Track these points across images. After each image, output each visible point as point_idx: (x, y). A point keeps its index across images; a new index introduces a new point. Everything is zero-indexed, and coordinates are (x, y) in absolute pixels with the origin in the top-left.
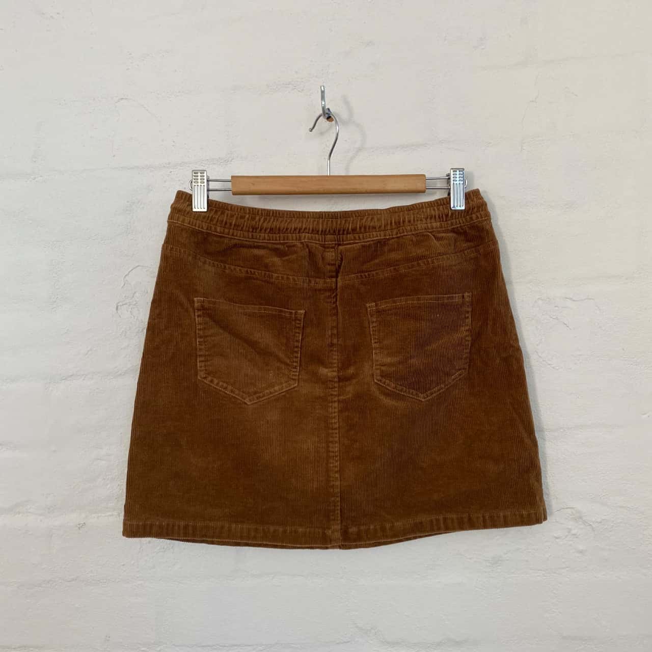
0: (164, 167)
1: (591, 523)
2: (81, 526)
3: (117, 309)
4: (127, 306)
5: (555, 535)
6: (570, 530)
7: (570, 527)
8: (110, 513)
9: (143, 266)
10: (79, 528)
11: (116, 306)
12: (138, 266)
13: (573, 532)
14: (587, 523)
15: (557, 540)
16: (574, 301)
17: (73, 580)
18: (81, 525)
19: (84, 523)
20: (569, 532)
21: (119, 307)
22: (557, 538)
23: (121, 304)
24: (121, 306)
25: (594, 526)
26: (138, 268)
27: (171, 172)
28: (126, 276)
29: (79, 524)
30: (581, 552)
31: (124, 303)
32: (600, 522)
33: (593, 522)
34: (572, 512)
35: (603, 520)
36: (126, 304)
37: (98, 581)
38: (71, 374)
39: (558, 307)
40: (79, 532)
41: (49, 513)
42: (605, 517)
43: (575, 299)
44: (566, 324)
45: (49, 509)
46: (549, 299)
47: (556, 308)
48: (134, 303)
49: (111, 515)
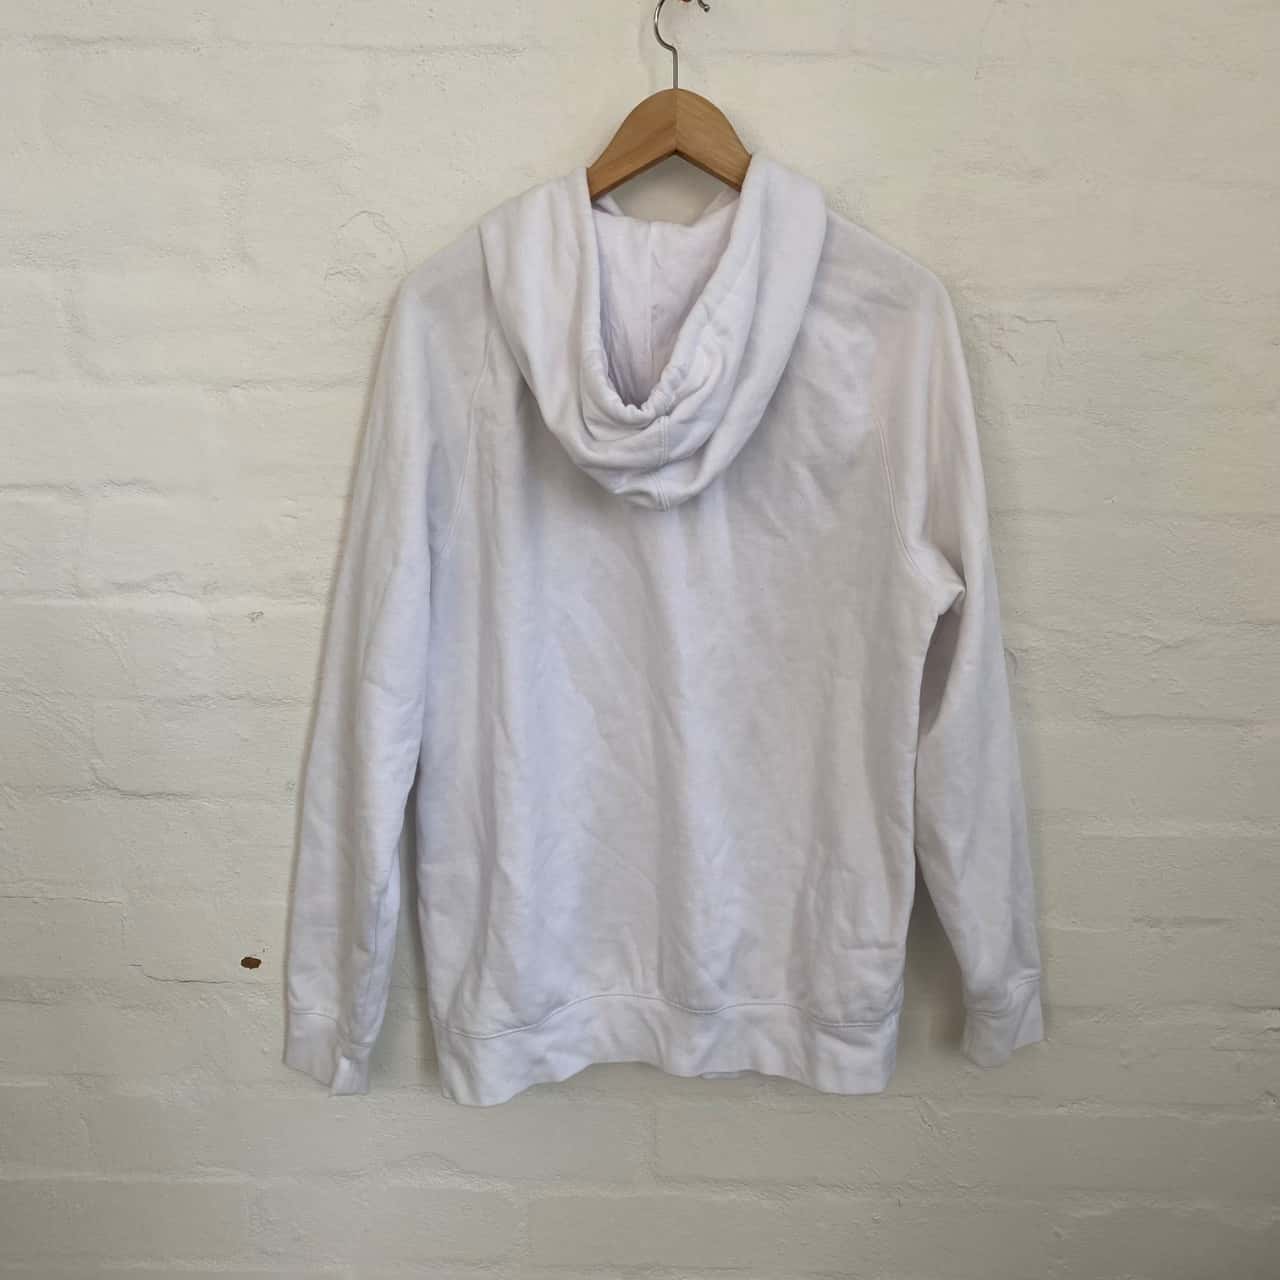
0: (413, 51)
1: (1013, 651)
2: (255, 616)
3: (326, 277)
4: (339, 275)
8: (303, 600)
9: (370, 213)
10: (253, 620)
11: (324, 275)
12: (364, 212)
16: (1027, 322)
17: (240, 697)
19: (262, 613)
21: (329, 277)
23: (332, 272)
24: (332, 275)
25: (1016, 655)
26: (364, 215)
29: (254, 613)
31: (336, 271)
32: (1026, 651)
35: (1031, 648)
36: (340, 273)
37: (280, 700)
38: (247, 378)
39: (1002, 329)
40: (253, 624)
41: (204, 594)
42: (1033, 645)
43: (1029, 319)
44: (1012, 358)
45: (205, 588)
46: (992, 316)
47: (1001, 332)
48: (354, 272)
49: (305, 603)
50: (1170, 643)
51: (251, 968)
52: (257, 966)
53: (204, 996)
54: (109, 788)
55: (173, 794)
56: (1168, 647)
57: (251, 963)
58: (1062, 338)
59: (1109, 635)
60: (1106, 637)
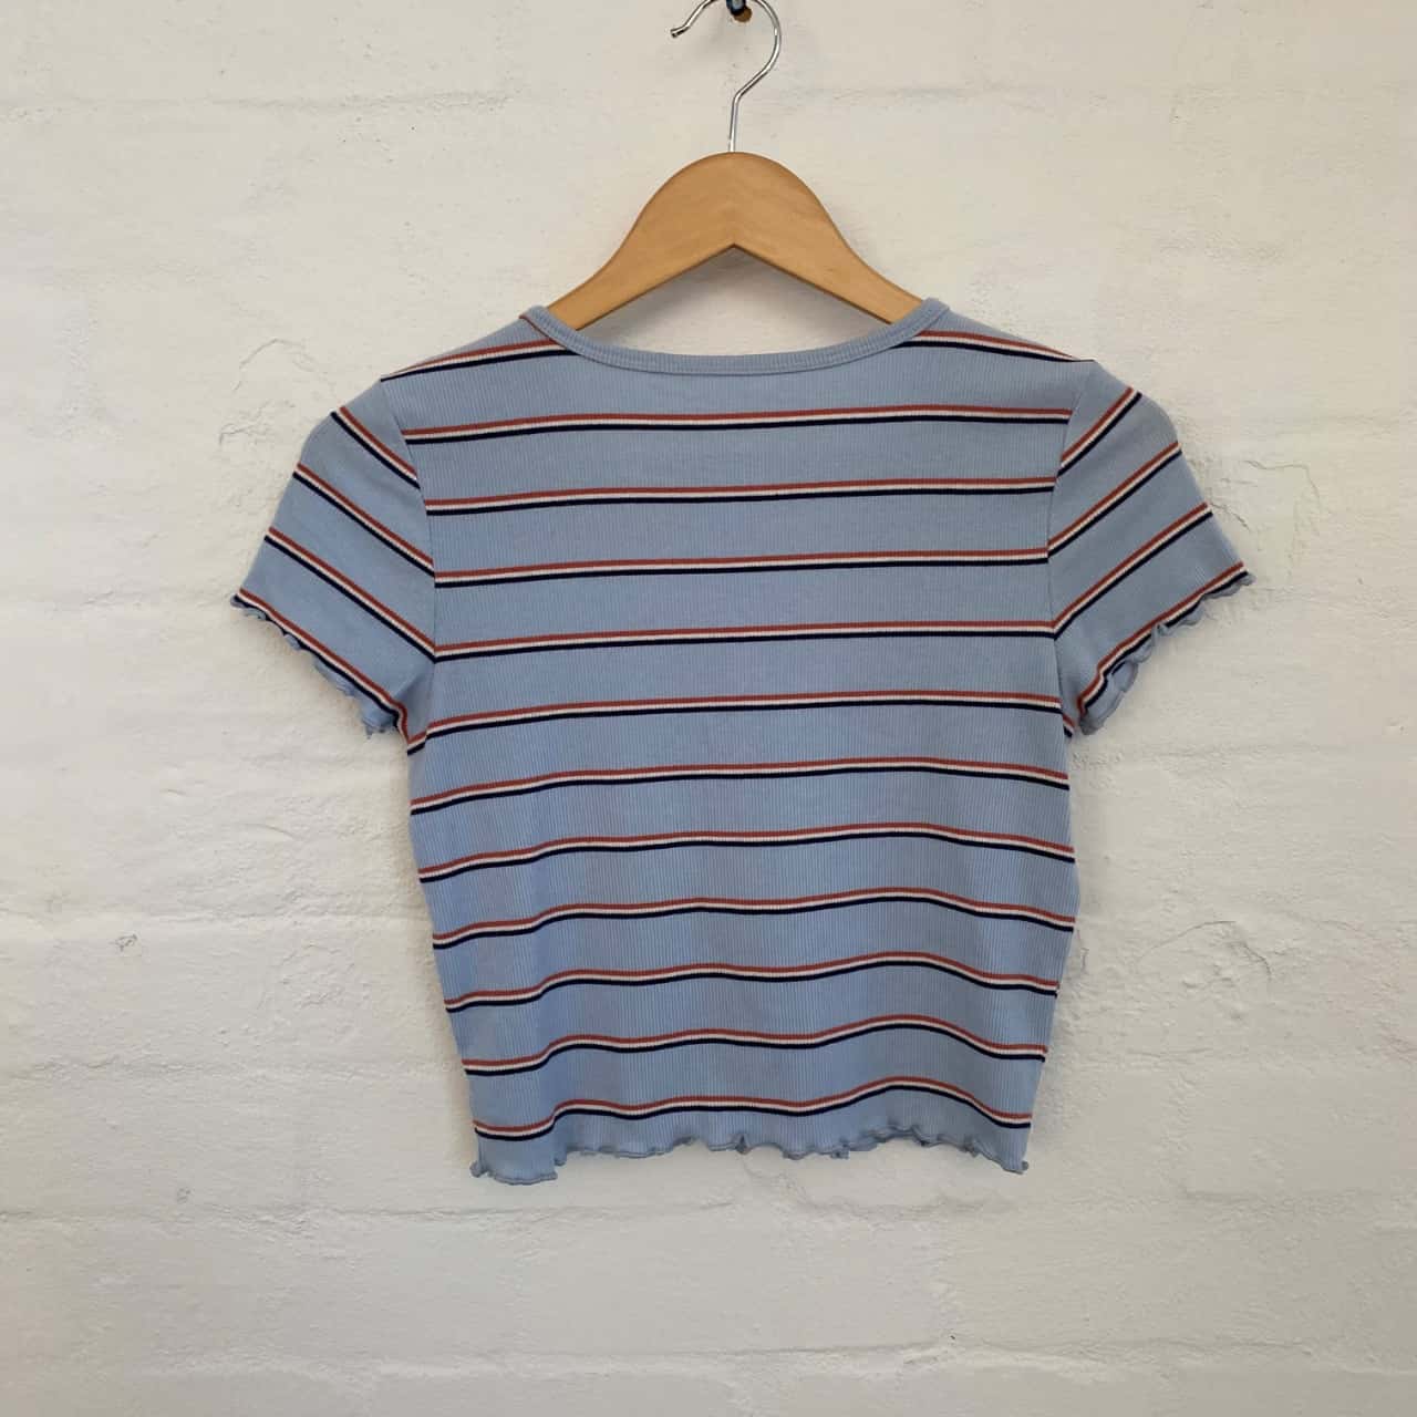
0: (344, 106)
1: (1264, 956)
2: (124, 943)
3: (221, 439)
5: (1187, 980)
6: (1217, 971)
7: (1218, 963)
8: (196, 915)
9: (282, 342)
10: (122, 947)
11: (218, 435)
12: (274, 341)
13: (1227, 973)
14: (1257, 955)
15: (1191, 991)
16: (1264, 469)
17: (105, 1064)
18: (125, 941)
19: (135, 937)
20: (1217, 974)
21: (226, 438)
22: (1189, 986)
23: (229, 429)
24: (230, 434)
25: (1269, 961)
26: (274, 345)
27: (359, 120)
28: (244, 363)
29: (122, 938)
30: (1237, 1016)
31: (237, 428)
32: (1283, 954)
33: (1269, 953)
34: (1227, 932)
35: (1290, 949)
36: (241, 431)
37: (165, 1066)
38: (107, 590)
39: (1228, 481)
40: (122, 954)
41: (50, 911)
42: (1295, 944)
43: (1266, 466)
44: (1242, 521)
45: (50, 902)
46: (1208, 460)
47: (1224, 484)
48: (262, 429)
49: (198, 920)
55: (8, 1213)
58: (1316, 492)
59: (1404, 927)
60: (1399, 930)
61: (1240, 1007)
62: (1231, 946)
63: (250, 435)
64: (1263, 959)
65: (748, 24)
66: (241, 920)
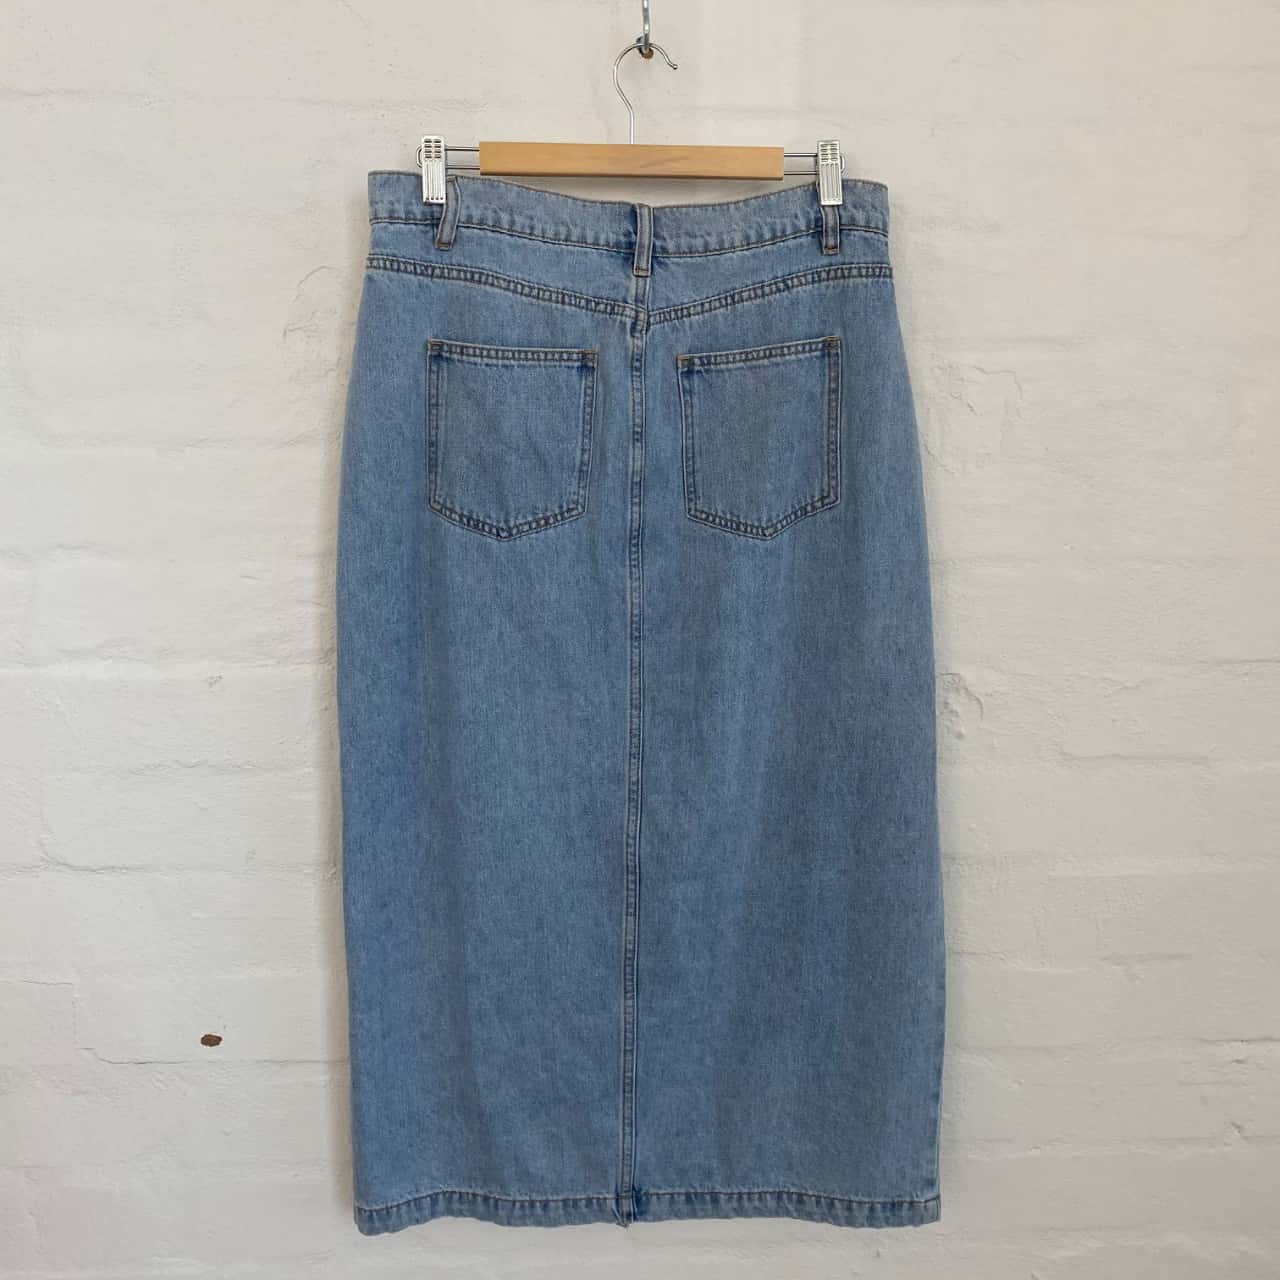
0: (373, 105)
1: (978, 697)
2: (212, 682)
3: (285, 333)
4: (299, 332)
8: (262, 663)
9: (329, 268)
10: (211, 684)
11: (282, 332)
12: (324, 267)
13: (955, 708)
14: (973, 696)
16: (985, 373)
17: (197, 765)
18: (214, 680)
19: (220, 677)
21: (288, 333)
23: (291, 328)
24: (292, 331)
25: (982, 700)
26: (324, 270)
27: (383, 115)
28: (302, 282)
29: (212, 678)
31: (296, 327)
32: (991, 695)
33: (982, 695)
34: (955, 680)
35: (996, 692)
36: (299, 329)
37: (240, 766)
38: (202, 437)
39: (962, 379)
40: (212, 689)
41: (160, 659)
42: (997, 688)
43: (987, 371)
45: (160, 652)
46: (951, 367)
47: (960, 383)
48: (314, 328)
49: (262, 666)
50: (1129, 684)
51: (211, 1045)
52: (218, 1044)
53: (160, 1077)
54: (59, 864)
55: (127, 868)
56: (1126, 688)
57: (211, 1041)
58: (1020, 388)
59: (1071, 678)
60: (1068, 680)
61: (963, 731)
62: (957, 690)
63: (305, 331)
64: (977, 699)
65: (651, 60)
66: (293, 667)
